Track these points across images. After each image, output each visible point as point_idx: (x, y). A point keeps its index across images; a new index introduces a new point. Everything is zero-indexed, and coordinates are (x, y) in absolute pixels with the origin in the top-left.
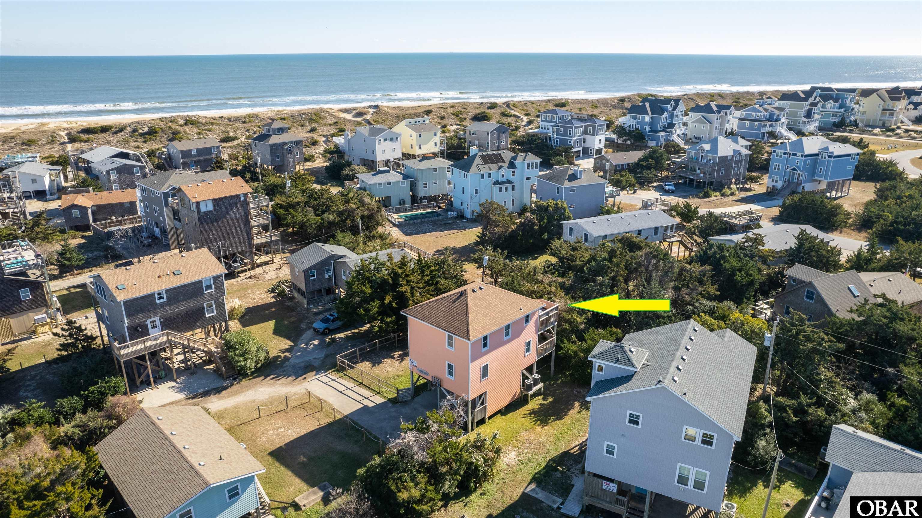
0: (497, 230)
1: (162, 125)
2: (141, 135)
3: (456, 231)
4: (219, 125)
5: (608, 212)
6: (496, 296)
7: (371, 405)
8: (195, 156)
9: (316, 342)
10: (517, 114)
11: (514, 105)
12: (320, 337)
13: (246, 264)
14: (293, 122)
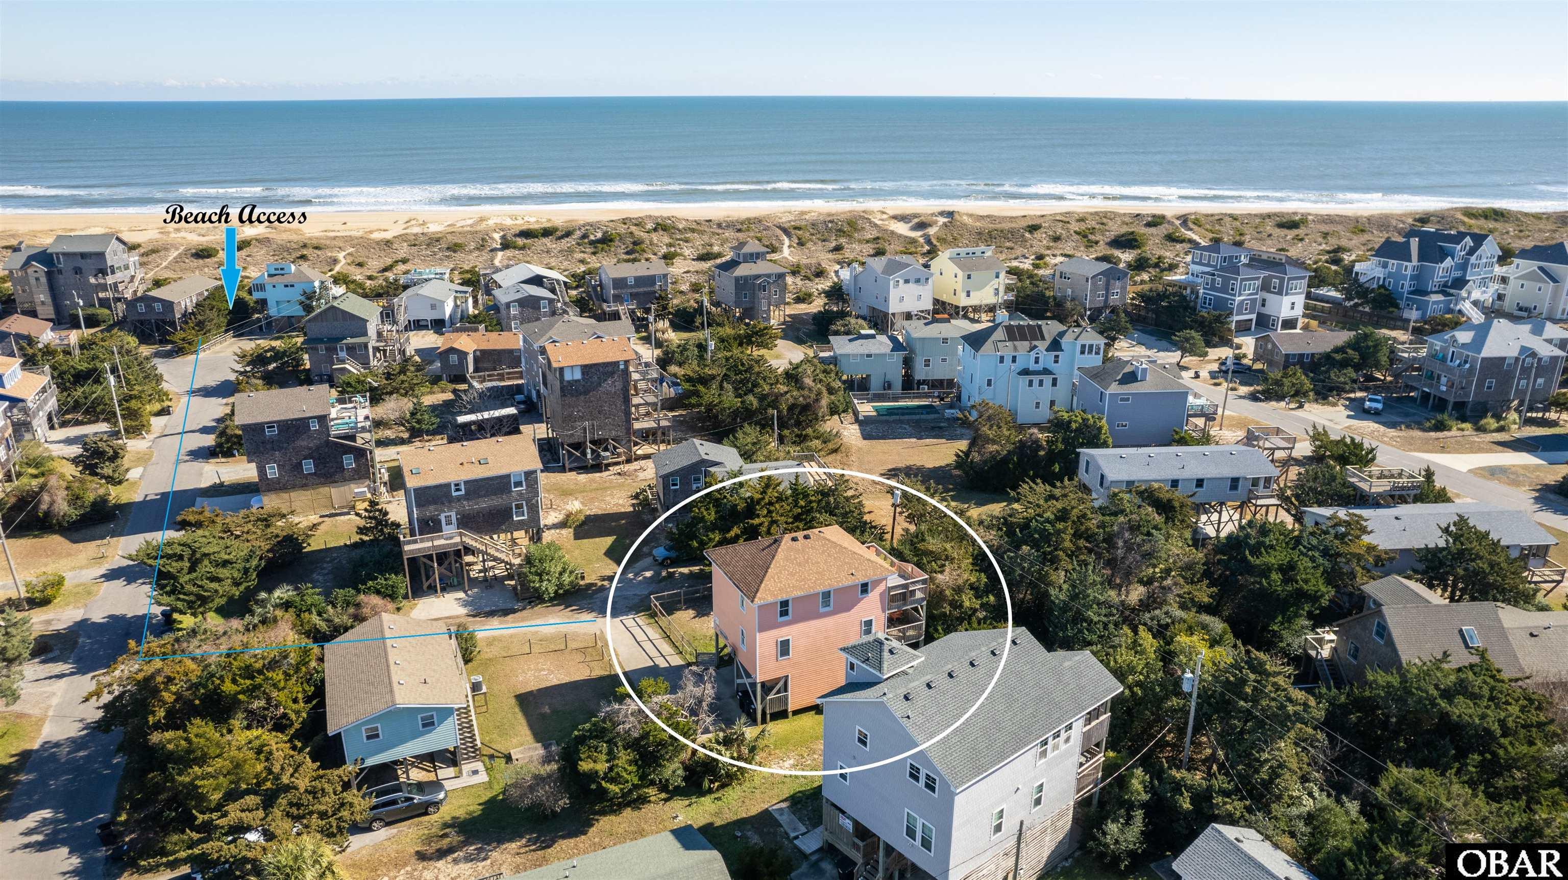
0: (992, 448)
1: (622, 229)
2: (592, 243)
3: (944, 441)
4: (702, 232)
5: (1182, 441)
6: (823, 552)
7: (663, 664)
8: (631, 287)
9: (648, 574)
10: (1195, 237)
11: (1197, 222)
12: (656, 568)
13: (619, 455)
14: (812, 234)
